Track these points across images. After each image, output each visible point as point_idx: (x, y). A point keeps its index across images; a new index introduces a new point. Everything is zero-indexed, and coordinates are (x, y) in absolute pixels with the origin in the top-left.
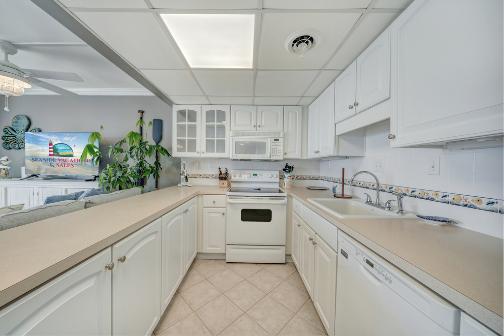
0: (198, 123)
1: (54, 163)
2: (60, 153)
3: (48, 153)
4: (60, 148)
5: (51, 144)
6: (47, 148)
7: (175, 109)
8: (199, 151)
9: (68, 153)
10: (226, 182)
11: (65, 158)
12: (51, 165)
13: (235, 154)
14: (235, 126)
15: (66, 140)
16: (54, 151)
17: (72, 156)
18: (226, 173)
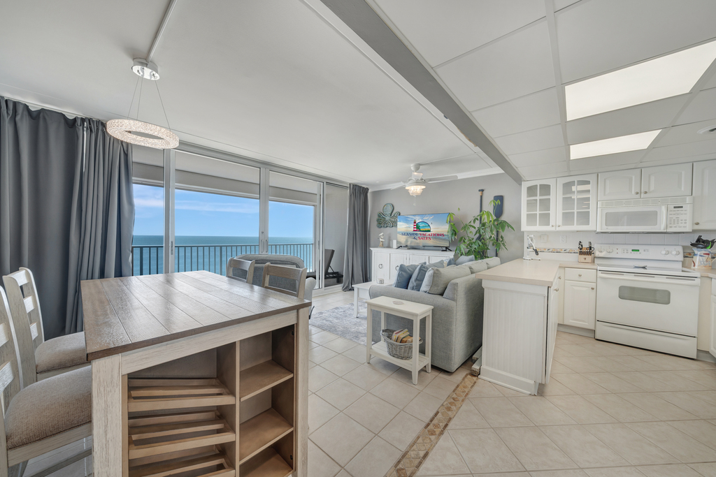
0: (552, 197)
1: (416, 237)
2: (421, 229)
3: (413, 229)
4: (421, 225)
5: (415, 222)
6: (412, 225)
7: (525, 186)
8: (554, 224)
9: (427, 229)
10: (589, 258)
11: (424, 233)
12: (414, 238)
13: (605, 227)
14: (605, 195)
15: (426, 219)
16: (417, 227)
17: (430, 231)
18: (590, 248)
